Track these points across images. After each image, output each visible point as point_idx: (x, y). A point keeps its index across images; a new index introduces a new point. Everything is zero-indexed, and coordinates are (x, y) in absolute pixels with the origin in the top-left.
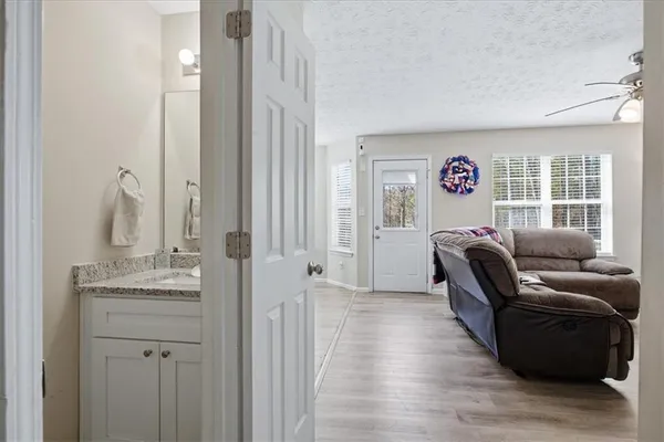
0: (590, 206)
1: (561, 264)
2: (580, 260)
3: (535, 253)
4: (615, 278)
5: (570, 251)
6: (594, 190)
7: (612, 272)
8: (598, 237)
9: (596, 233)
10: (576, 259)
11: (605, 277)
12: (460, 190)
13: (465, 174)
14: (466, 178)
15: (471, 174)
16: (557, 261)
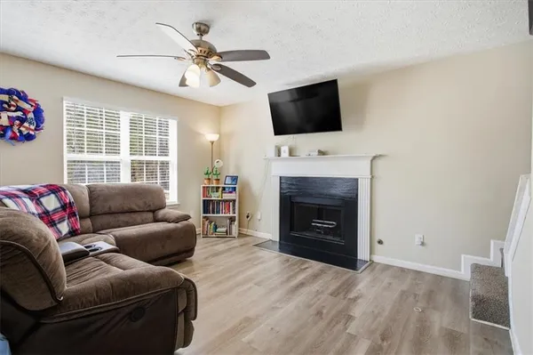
0: (162, 163)
1: (138, 217)
2: (153, 212)
3: (113, 210)
4: (179, 225)
5: (145, 203)
6: (164, 150)
7: (177, 220)
8: (167, 188)
9: (166, 185)
10: (150, 211)
11: (172, 225)
12: (9, 134)
13: (19, 114)
14: (22, 121)
15: (31, 115)
16: (134, 216)
